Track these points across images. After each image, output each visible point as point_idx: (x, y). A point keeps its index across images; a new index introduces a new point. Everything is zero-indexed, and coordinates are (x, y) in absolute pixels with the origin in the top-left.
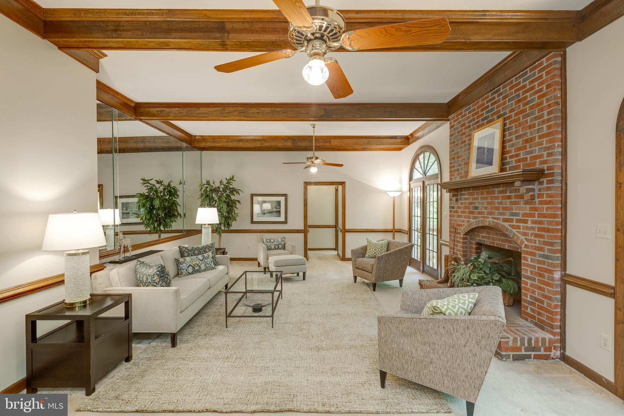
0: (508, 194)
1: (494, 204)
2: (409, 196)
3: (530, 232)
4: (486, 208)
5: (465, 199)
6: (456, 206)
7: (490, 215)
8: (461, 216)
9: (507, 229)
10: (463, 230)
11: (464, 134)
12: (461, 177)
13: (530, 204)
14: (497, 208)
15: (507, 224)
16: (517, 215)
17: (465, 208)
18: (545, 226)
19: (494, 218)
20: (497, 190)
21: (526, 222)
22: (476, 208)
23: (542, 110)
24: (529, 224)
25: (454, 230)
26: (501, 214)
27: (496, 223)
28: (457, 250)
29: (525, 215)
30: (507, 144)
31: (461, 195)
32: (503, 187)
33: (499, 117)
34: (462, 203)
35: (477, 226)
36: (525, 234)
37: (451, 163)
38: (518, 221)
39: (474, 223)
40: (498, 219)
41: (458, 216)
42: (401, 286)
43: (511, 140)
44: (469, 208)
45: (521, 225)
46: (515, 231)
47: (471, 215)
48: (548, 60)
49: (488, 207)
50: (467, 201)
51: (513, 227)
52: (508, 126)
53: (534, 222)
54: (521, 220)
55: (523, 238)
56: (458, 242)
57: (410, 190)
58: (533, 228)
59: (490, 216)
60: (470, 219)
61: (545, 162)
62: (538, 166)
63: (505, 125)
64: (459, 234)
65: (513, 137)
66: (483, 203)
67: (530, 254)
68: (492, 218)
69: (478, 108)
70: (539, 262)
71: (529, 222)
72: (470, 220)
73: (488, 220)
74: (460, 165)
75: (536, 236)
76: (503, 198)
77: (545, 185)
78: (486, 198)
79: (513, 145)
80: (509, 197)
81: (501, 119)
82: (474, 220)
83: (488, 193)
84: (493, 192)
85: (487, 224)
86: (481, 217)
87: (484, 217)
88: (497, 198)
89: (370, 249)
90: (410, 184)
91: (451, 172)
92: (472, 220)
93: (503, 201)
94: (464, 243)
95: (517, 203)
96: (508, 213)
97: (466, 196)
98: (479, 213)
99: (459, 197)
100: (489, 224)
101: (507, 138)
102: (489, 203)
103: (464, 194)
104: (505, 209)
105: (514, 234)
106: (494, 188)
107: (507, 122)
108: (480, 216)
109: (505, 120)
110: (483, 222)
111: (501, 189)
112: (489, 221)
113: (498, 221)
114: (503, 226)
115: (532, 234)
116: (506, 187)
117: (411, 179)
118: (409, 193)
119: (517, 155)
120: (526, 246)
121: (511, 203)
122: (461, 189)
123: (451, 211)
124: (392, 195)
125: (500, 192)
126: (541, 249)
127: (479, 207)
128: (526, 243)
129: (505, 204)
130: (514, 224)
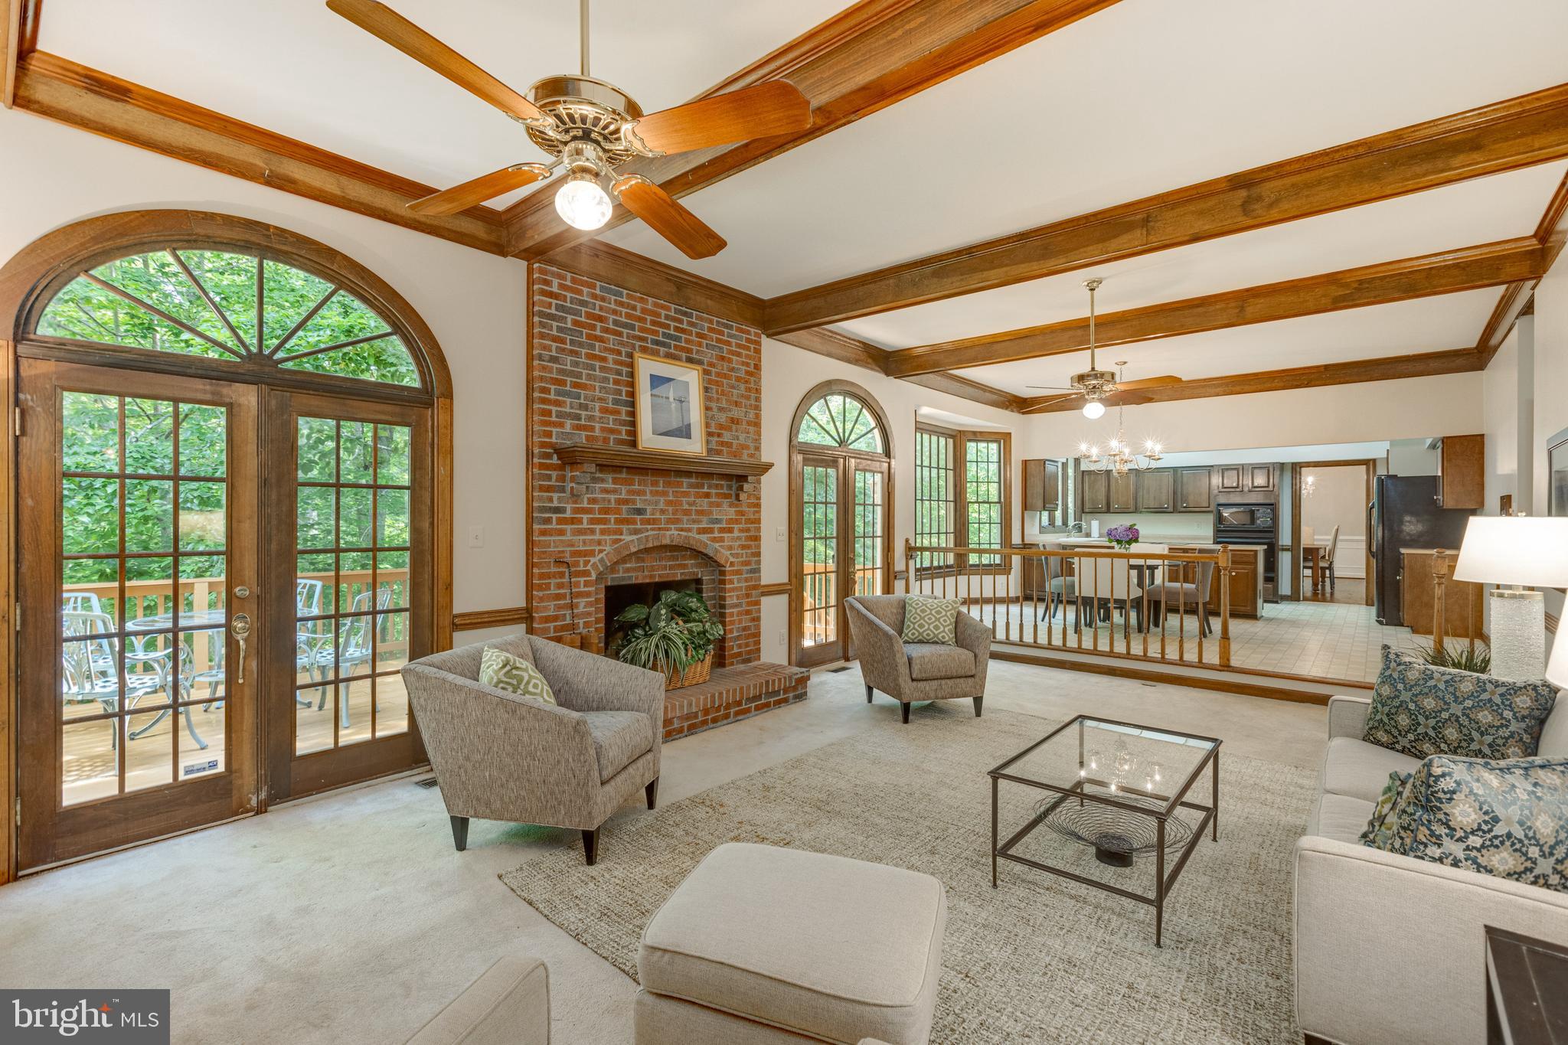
0: (706, 490)
1: (681, 504)
3: (737, 544)
4: (663, 512)
7: (673, 523)
8: (590, 531)
9: (706, 545)
13: (736, 506)
14: (687, 512)
15: (704, 537)
16: (718, 521)
19: (682, 530)
20: (685, 481)
21: (730, 531)
22: (640, 511)
23: (748, 390)
26: (694, 521)
27: (686, 536)
29: (730, 521)
32: (697, 478)
34: (593, 500)
35: (642, 547)
36: (730, 548)
37: (542, 391)
38: (722, 530)
39: (633, 542)
40: (689, 530)
41: (581, 531)
45: (725, 535)
46: (717, 545)
47: (625, 527)
49: (668, 510)
51: (714, 540)
53: (742, 530)
54: (724, 528)
55: (726, 555)
58: (739, 539)
59: (673, 526)
60: (621, 534)
64: (584, 573)
66: (657, 501)
68: (677, 529)
70: (748, 580)
71: (736, 531)
72: (622, 537)
73: (668, 533)
75: (743, 547)
76: (698, 496)
78: (664, 494)
80: (707, 495)
81: (698, 368)
82: (635, 537)
83: (668, 484)
84: (680, 484)
85: (665, 541)
86: (652, 529)
87: (659, 529)
88: (686, 494)
92: (627, 538)
93: (697, 500)
95: (718, 505)
96: (705, 519)
98: (648, 522)
99: (582, 484)
100: (672, 541)
102: (669, 503)
104: (700, 512)
105: (717, 551)
106: (681, 477)
108: (649, 527)
110: (657, 537)
111: (693, 480)
112: (671, 536)
113: (690, 534)
114: (701, 542)
115: (739, 546)
116: (702, 478)
120: (732, 564)
121: (711, 504)
123: (539, 521)
125: (691, 486)
127: (646, 509)
128: (732, 559)
129: (701, 506)
130: (716, 535)
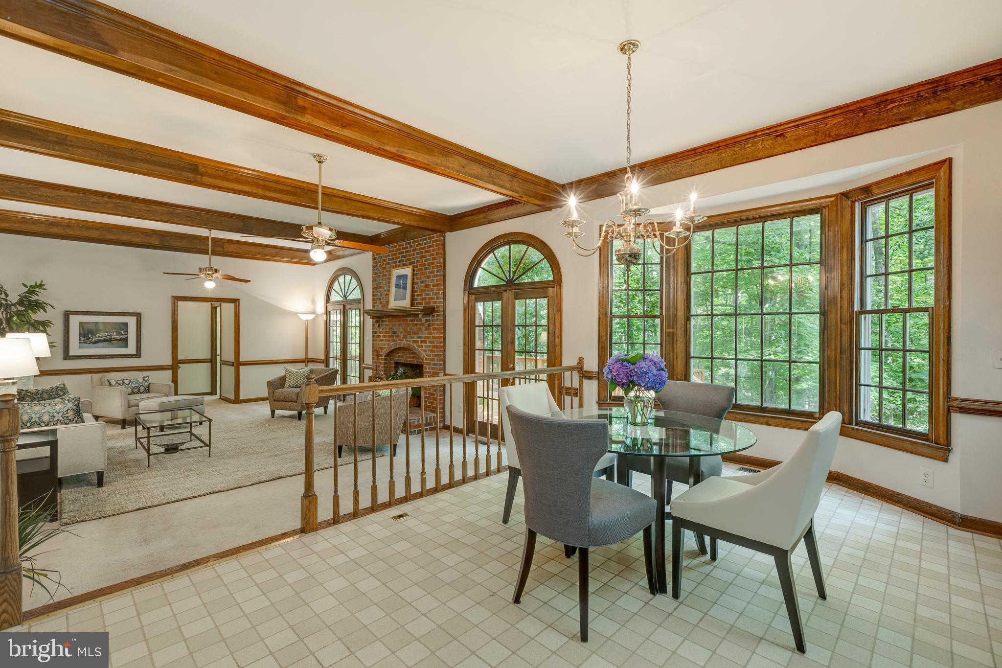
2: (325, 319)
3: (428, 349)
4: (402, 333)
5: (386, 325)
6: (378, 331)
8: (383, 340)
9: (416, 348)
10: (384, 352)
11: (385, 268)
12: (383, 306)
13: (428, 330)
14: (409, 333)
15: (415, 345)
16: (420, 337)
17: (386, 333)
18: (435, 344)
19: (407, 341)
20: (409, 319)
21: (425, 342)
22: (395, 333)
23: (433, 268)
24: (428, 344)
25: (376, 352)
26: (412, 337)
27: (408, 344)
28: (380, 370)
29: (425, 337)
30: (416, 286)
31: (382, 321)
33: (410, 264)
34: (383, 329)
35: (396, 347)
36: (425, 351)
37: (373, 292)
38: (422, 342)
39: (393, 345)
40: (409, 341)
41: (381, 340)
42: (326, 413)
43: (417, 283)
44: (389, 333)
45: (423, 344)
46: (420, 349)
47: (391, 339)
48: (437, 236)
50: (388, 327)
51: (419, 346)
52: (415, 272)
53: (430, 342)
55: (424, 353)
56: (380, 363)
57: (327, 313)
58: (429, 346)
59: (405, 339)
61: (435, 303)
62: (432, 305)
63: (414, 271)
64: (381, 355)
65: (419, 281)
66: (400, 329)
67: (429, 364)
69: (396, 251)
70: (433, 369)
71: (427, 342)
74: (381, 295)
75: (431, 351)
76: (414, 325)
77: (435, 318)
78: (401, 325)
79: (418, 287)
81: (411, 266)
82: (394, 343)
83: (403, 321)
84: (407, 321)
85: (402, 346)
87: (400, 340)
88: (409, 325)
89: (290, 379)
90: (327, 307)
91: (373, 300)
92: (391, 343)
93: (413, 327)
94: (385, 363)
95: (420, 329)
96: (416, 336)
97: (387, 324)
98: (397, 337)
99: (381, 323)
100: (405, 345)
101: (415, 281)
102: (404, 329)
103: (385, 321)
104: (414, 333)
105: (420, 352)
106: (407, 317)
107: (415, 269)
108: (398, 339)
109: (414, 267)
110: (400, 344)
111: (411, 318)
112: (404, 343)
113: (410, 343)
115: (429, 350)
117: (328, 300)
118: (325, 316)
119: (421, 295)
120: (426, 359)
121: (417, 329)
122: (383, 317)
123: (373, 336)
124: (305, 317)
125: (411, 321)
126: (433, 360)
128: (426, 357)
129: (414, 330)
130: (420, 344)
